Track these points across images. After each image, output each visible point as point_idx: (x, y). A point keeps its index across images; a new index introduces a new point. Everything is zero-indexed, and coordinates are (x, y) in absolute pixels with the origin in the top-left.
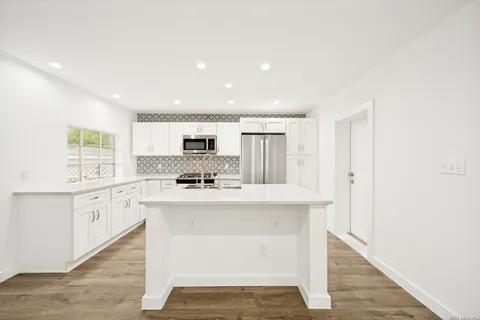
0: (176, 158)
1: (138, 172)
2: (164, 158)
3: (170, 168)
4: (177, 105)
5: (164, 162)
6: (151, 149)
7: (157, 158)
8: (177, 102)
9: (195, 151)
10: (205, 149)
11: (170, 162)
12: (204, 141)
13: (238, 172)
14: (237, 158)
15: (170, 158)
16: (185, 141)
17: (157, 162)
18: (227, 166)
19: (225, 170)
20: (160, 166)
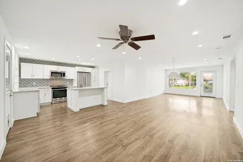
0: (47, 80)
1: (20, 86)
2: (37, 80)
3: (40, 84)
6: (33, 75)
7: (33, 80)
10: (61, 76)
11: (40, 81)
12: (61, 73)
13: (72, 85)
14: (72, 80)
15: (40, 80)
16: (52, 73)
17: (33, 81)
18: (68, 83)
19: (67, 84)
20: (34, 83)
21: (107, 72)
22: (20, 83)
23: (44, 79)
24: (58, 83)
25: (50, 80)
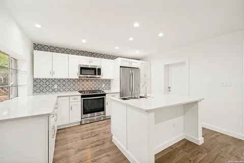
0: (74, 80)
1: (34, 91)
2: (59, 80)
3: (64, 87)
4: (83, 43)
5: (59, 83)
6: (52, 73)
7: (53, 80)
8: (84, 41)
9: (89, 76)
10: (95, 74)
11: (64, 83)
12: (95, 69)
13: (110, 88)
14: (109, 80)
15: (64, 80)
16: (82, 69)
17: (53, 83)
18: (104, 85)
19: (103, 88)
20: (56, 86)
21: (168, 65)
22: (35, 86)
23: (69, 80)
24: (90, 86)
25: (78, 80)
